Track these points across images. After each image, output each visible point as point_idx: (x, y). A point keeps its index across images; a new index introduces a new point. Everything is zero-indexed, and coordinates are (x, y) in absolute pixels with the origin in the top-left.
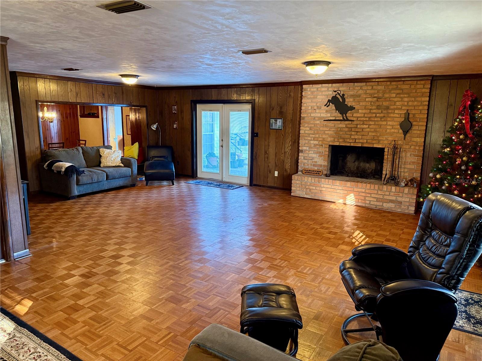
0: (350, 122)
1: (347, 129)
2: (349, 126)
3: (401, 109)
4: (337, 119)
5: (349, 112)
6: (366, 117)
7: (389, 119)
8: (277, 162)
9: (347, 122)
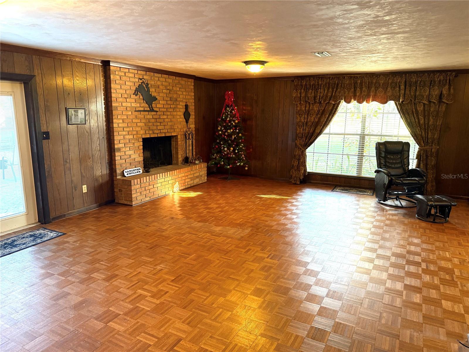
0: (155, 113)
1: (153, 120)
2: (155, 117)
3: (182, 101)
4: (145, 109)
5: (153, 102)
6: (165, 108)
7: (178, 110)
8: (83, 171)
9: (153, 113)
